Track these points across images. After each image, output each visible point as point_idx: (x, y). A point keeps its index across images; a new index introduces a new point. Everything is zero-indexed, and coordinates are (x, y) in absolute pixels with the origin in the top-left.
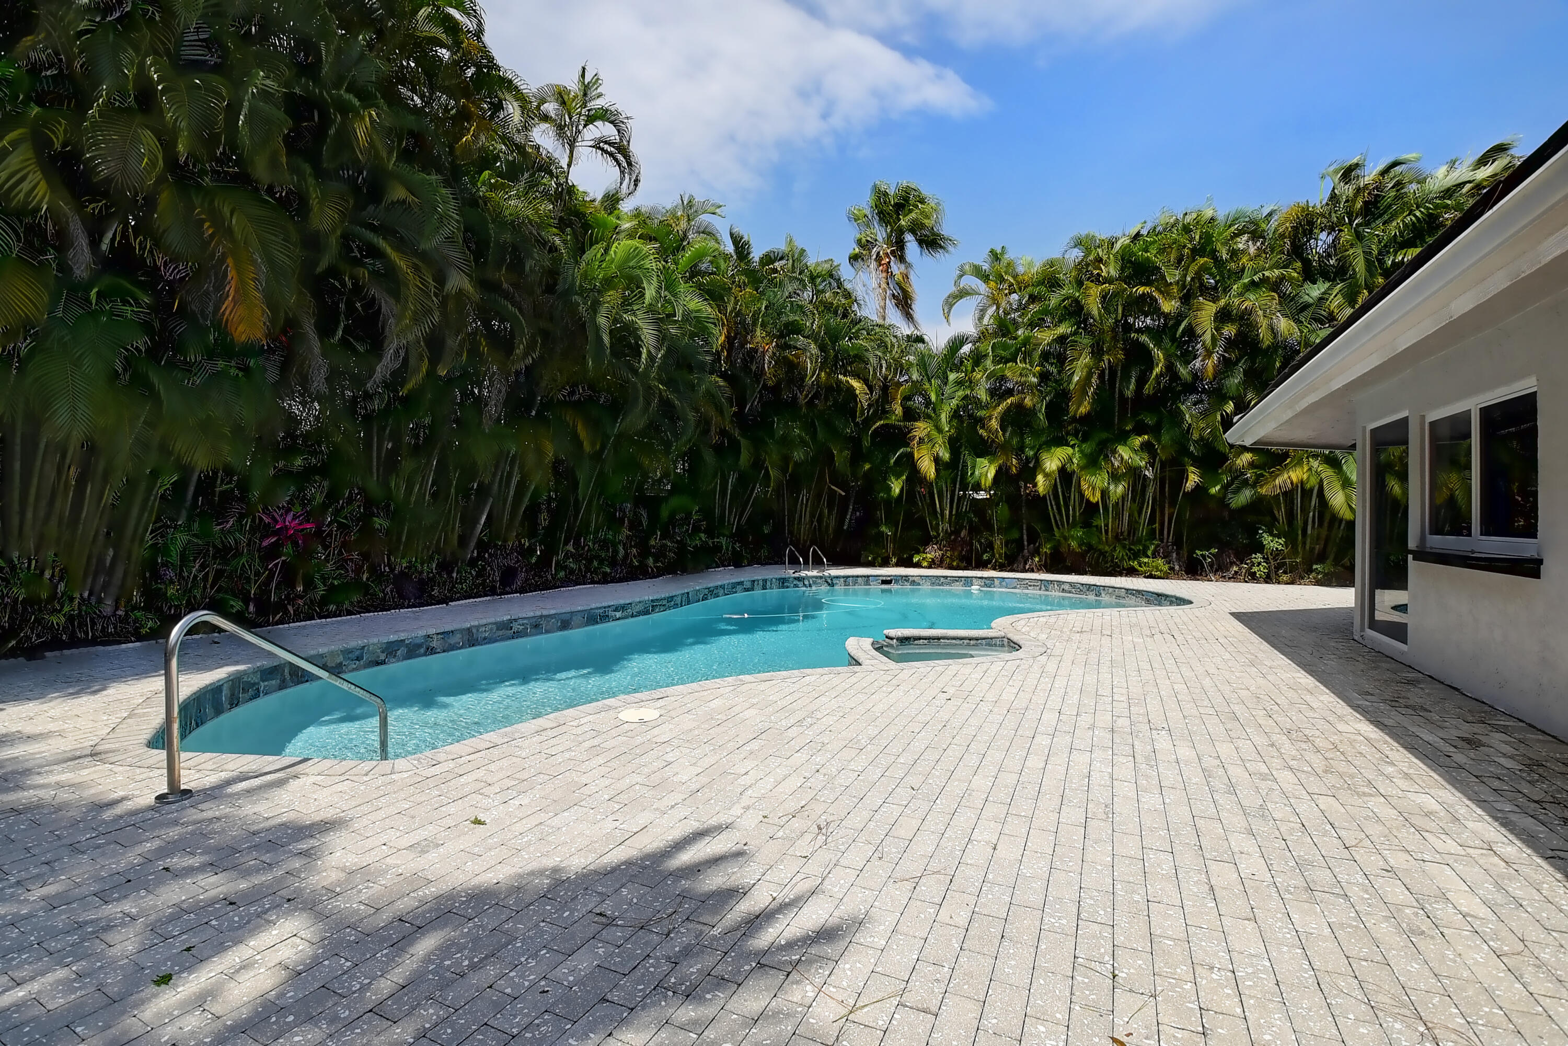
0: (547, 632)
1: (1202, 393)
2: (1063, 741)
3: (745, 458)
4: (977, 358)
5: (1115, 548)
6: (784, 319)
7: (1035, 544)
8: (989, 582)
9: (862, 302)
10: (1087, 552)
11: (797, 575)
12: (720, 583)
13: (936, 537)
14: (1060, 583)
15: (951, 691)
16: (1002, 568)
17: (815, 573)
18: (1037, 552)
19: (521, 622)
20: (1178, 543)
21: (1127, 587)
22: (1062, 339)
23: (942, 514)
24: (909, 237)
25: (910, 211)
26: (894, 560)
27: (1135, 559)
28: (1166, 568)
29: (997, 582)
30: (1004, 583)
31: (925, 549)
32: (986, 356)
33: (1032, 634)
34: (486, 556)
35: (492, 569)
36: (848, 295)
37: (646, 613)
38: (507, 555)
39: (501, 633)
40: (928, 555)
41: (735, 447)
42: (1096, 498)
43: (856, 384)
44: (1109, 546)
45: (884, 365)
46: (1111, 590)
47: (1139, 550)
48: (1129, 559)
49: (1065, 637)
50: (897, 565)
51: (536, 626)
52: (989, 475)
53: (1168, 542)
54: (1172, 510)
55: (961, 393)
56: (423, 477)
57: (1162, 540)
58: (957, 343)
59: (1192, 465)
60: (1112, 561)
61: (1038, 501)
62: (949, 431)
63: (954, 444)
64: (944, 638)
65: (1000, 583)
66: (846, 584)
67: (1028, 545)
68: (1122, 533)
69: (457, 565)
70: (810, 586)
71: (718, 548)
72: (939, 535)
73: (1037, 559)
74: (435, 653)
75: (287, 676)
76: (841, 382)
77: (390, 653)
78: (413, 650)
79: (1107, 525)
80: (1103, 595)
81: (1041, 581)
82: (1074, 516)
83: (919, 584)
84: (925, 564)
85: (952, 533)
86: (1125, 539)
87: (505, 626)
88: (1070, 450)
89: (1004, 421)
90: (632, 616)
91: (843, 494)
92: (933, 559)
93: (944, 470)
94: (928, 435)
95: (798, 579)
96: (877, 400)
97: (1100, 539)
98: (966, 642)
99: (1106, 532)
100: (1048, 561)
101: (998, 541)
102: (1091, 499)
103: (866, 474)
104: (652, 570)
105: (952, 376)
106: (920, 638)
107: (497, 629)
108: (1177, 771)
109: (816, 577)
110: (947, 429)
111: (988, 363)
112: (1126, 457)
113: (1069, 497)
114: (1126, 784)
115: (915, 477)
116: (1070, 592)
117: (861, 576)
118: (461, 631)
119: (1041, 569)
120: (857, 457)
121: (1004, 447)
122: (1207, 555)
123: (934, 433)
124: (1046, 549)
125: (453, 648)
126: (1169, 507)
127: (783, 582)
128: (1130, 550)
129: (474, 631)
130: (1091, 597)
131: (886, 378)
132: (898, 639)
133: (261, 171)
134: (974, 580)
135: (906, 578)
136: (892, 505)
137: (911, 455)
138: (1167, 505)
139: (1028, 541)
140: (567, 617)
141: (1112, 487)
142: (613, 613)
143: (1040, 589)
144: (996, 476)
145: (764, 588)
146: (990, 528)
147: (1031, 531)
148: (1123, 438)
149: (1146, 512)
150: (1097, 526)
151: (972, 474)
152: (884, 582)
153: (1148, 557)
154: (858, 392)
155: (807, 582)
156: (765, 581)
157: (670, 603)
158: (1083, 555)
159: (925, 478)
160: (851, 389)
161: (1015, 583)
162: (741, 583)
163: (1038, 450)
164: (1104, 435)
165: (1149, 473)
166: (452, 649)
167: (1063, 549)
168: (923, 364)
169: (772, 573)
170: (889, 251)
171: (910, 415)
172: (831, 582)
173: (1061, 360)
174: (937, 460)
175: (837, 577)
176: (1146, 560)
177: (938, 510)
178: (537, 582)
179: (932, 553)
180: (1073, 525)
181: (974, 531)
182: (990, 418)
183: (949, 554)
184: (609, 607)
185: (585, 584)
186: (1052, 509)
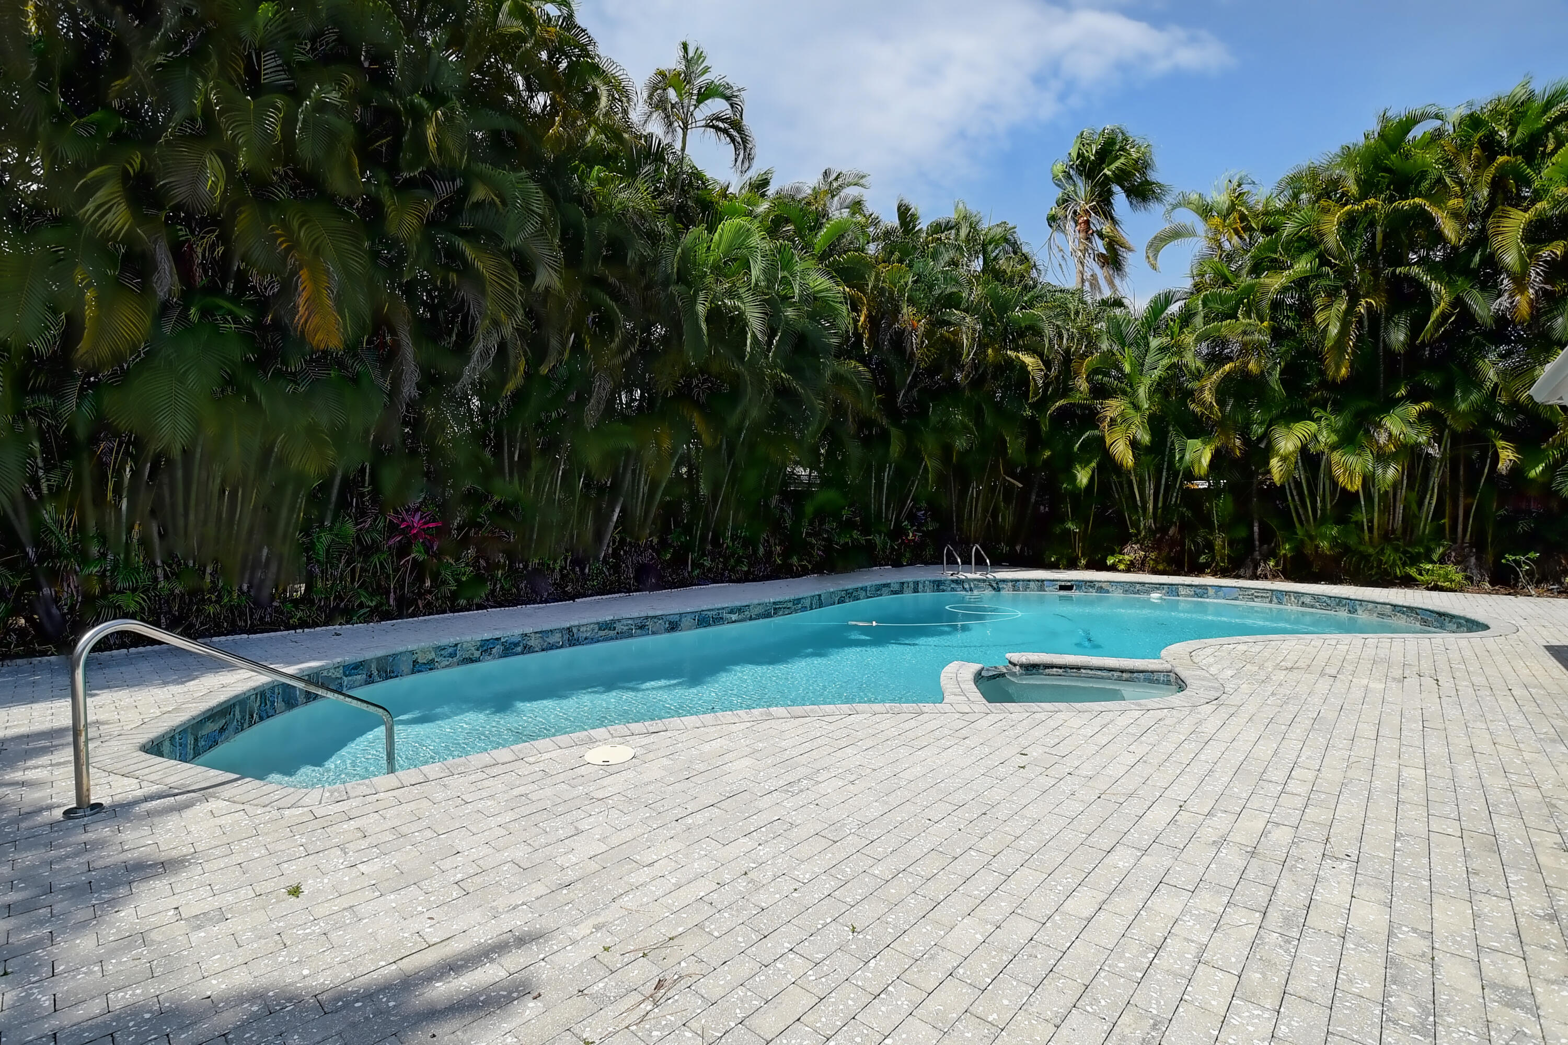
0: (654, 633)
1: (1515, 342)
2: (1155, 863)
3: (895, 449)
4: (1186, 318)
5: (1382, 550)
6: (937, 292)
7: (1269, 544)
8: (1202, 591)
9: (1041, 268)
10: (1342, 555)
11: (954, 577)
12: (860, 585)
13: (1136, 535)
14: (1298, 594)
15: (1035, 752)
16: (1224, 573)
17: (978, 576)
18: (1273, 554)
19: (625, 622)
20: (1479, 544)
21: (1394, 602)
22: (1301, 283)
23: (1145, 509)
24: (1116, 188)
25: (1117, 158)
26: (1083, 562)
27: (1412, 565)
28: (1459, 577)
29: (1211, 591)
30: (1221, 593)
31: (1122, 550)
32: (1195, 314)
33: (1213, 670)
34: (622, 553)
35: (627, 566)
36: (1025, 259)
37: (768, 616)
38: (642, 552)
39: (602, 633)
40: (1127, 557)
41: (884, 437)
42: (1356, 485)
43: (1029, 360)
44: (1374, 547)
45: (1065, 336)
46: (1370, 606)
47: (1419, 554)
48: (1404, 564)
49: (1262, 675)
50: (1088, 567)
51: (642, 626)
52: (1203, 460)
53: (1463, 542)
54: (1469, 500)
55: (1166, 362)
56: (553, 476)
57: (1454, 541)
58: (1161, 303)
59: (1502, 438)
60: (1379, 567)
61: (1277, 492)
62: (1149, 408)
63: (1156, 424)
64: (1085, 668)
65: (1216, 593)
66: (1015, 588)
67: (1261, 546)
68: (1393, 531)
69: (589, 562)
70: (971, 590)
71: (871, 546)
72: (1139, 532)
73: (1272, 563)
74: (533, 652)
75: (375, 673)
76: (1010, 358)
77: (485, 651)
78: (509, 649)
79: (1371, 521)
80: (1360, 612)
81: (1272, 591)
82: (1324, 509)
83: (1108, 592)
84: (1122, 567)
85: (1158, 530)
86: (1398, 539)
87: (608, 626)
88: (1313, 426)
89: (1222, 392)
90: (751, 619)
91: (1021, 486)
92: (1131, 561)
93: (1146, 455)
94: (1122, 414)
95: (956, 582)
96: (1057, 378)
97: (1361, 541)
98: (1116, 674)
99: (1371, 529)
100: (1288, 566)
101: (1219, 540)
102: (1349, 487)
103: (1047, 462)
104: (797, 569)
105: (1154, 343)
106: (1052, 666)
107: (600, 629)
108: (1334, 959)
109: (979, 580)
110: (1146, 406)
111: (1198, 320)
112: (1395, 432)
113: (1316, 486)
114: (1220, 974)
115: (1108, 464)
116: (1312, 607)
117: (1033, 581)
118: (561, 630)
119: (1278, 576)
120: (1035, 442)
121: (1222, 424)
122: (1526, 560)
123: (1131, 412)
124: (1286, 549)
125: (552, 647)
126: (1465, 497)
127: (938, 585)
128: (1405, 552)
129: (575, 630)
130: (1343, 614)
131: (1067, 351)
132: (1022, 666)
133: (337, 183)
134: (1181, 589)
135: (1090, 584)
136: (1079, 498)
137: (1102, 439)
138: (1461, 494)
139: (1259, 541)
140: (677, 618)
141: (1380, 471)
142: (728, 616)
143: (1271, 602)
144: (1211, 461)
145: (916, 591)
146: (1209, 525)
147: (1264, 528)
148: (1390, 404)
149: (1430, 503)
150: (1356, 523)
151: (1182, 458)
152: (1062, 588)
153: (1432, 562)
154: (1030, 368)
155: (967, 586)
156: (916, 583)
157: (797, 605)
158: (1336, 559)
159: (1122, 465)
160: (1024, 366)
161: (1236, 593)
162: (887, 585)
163: (1269, 426)
164: (1364, 404)
165: (1434, 451)
166: (551, 649)
167: (1309, 550)
168: (1118, 333)
169: (924, 574)
170: (1087, 207)
171: (1101, 392)
172: (996, 586)
173: (1305, 312)
174: (1134, 444)
175: (1004, 581)
176: (1429, 566)
177: (1139, 503)
178: (673, 579)
179: (1131, 553)
180: (1321, 521)
181: (1186, 527)
182: (1202, 390)
183: (1153, 555)
184: (723, 609)
185: (723, 582)
186: (1292, 500)
